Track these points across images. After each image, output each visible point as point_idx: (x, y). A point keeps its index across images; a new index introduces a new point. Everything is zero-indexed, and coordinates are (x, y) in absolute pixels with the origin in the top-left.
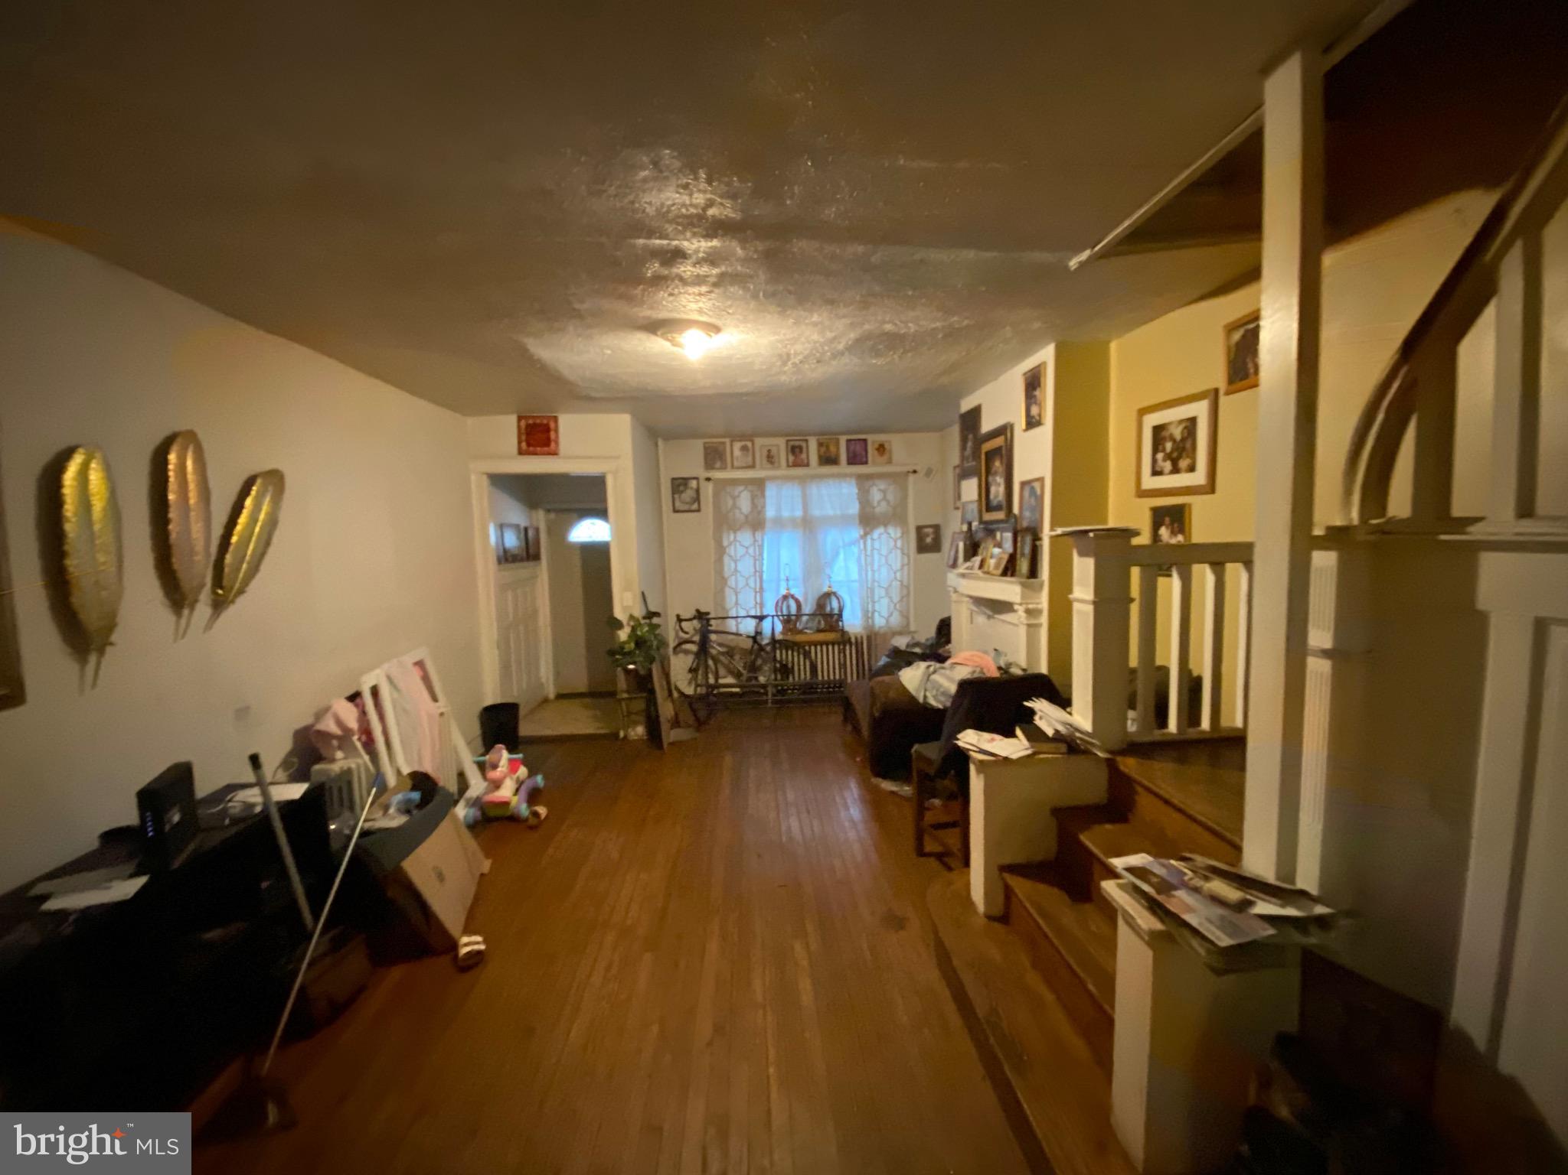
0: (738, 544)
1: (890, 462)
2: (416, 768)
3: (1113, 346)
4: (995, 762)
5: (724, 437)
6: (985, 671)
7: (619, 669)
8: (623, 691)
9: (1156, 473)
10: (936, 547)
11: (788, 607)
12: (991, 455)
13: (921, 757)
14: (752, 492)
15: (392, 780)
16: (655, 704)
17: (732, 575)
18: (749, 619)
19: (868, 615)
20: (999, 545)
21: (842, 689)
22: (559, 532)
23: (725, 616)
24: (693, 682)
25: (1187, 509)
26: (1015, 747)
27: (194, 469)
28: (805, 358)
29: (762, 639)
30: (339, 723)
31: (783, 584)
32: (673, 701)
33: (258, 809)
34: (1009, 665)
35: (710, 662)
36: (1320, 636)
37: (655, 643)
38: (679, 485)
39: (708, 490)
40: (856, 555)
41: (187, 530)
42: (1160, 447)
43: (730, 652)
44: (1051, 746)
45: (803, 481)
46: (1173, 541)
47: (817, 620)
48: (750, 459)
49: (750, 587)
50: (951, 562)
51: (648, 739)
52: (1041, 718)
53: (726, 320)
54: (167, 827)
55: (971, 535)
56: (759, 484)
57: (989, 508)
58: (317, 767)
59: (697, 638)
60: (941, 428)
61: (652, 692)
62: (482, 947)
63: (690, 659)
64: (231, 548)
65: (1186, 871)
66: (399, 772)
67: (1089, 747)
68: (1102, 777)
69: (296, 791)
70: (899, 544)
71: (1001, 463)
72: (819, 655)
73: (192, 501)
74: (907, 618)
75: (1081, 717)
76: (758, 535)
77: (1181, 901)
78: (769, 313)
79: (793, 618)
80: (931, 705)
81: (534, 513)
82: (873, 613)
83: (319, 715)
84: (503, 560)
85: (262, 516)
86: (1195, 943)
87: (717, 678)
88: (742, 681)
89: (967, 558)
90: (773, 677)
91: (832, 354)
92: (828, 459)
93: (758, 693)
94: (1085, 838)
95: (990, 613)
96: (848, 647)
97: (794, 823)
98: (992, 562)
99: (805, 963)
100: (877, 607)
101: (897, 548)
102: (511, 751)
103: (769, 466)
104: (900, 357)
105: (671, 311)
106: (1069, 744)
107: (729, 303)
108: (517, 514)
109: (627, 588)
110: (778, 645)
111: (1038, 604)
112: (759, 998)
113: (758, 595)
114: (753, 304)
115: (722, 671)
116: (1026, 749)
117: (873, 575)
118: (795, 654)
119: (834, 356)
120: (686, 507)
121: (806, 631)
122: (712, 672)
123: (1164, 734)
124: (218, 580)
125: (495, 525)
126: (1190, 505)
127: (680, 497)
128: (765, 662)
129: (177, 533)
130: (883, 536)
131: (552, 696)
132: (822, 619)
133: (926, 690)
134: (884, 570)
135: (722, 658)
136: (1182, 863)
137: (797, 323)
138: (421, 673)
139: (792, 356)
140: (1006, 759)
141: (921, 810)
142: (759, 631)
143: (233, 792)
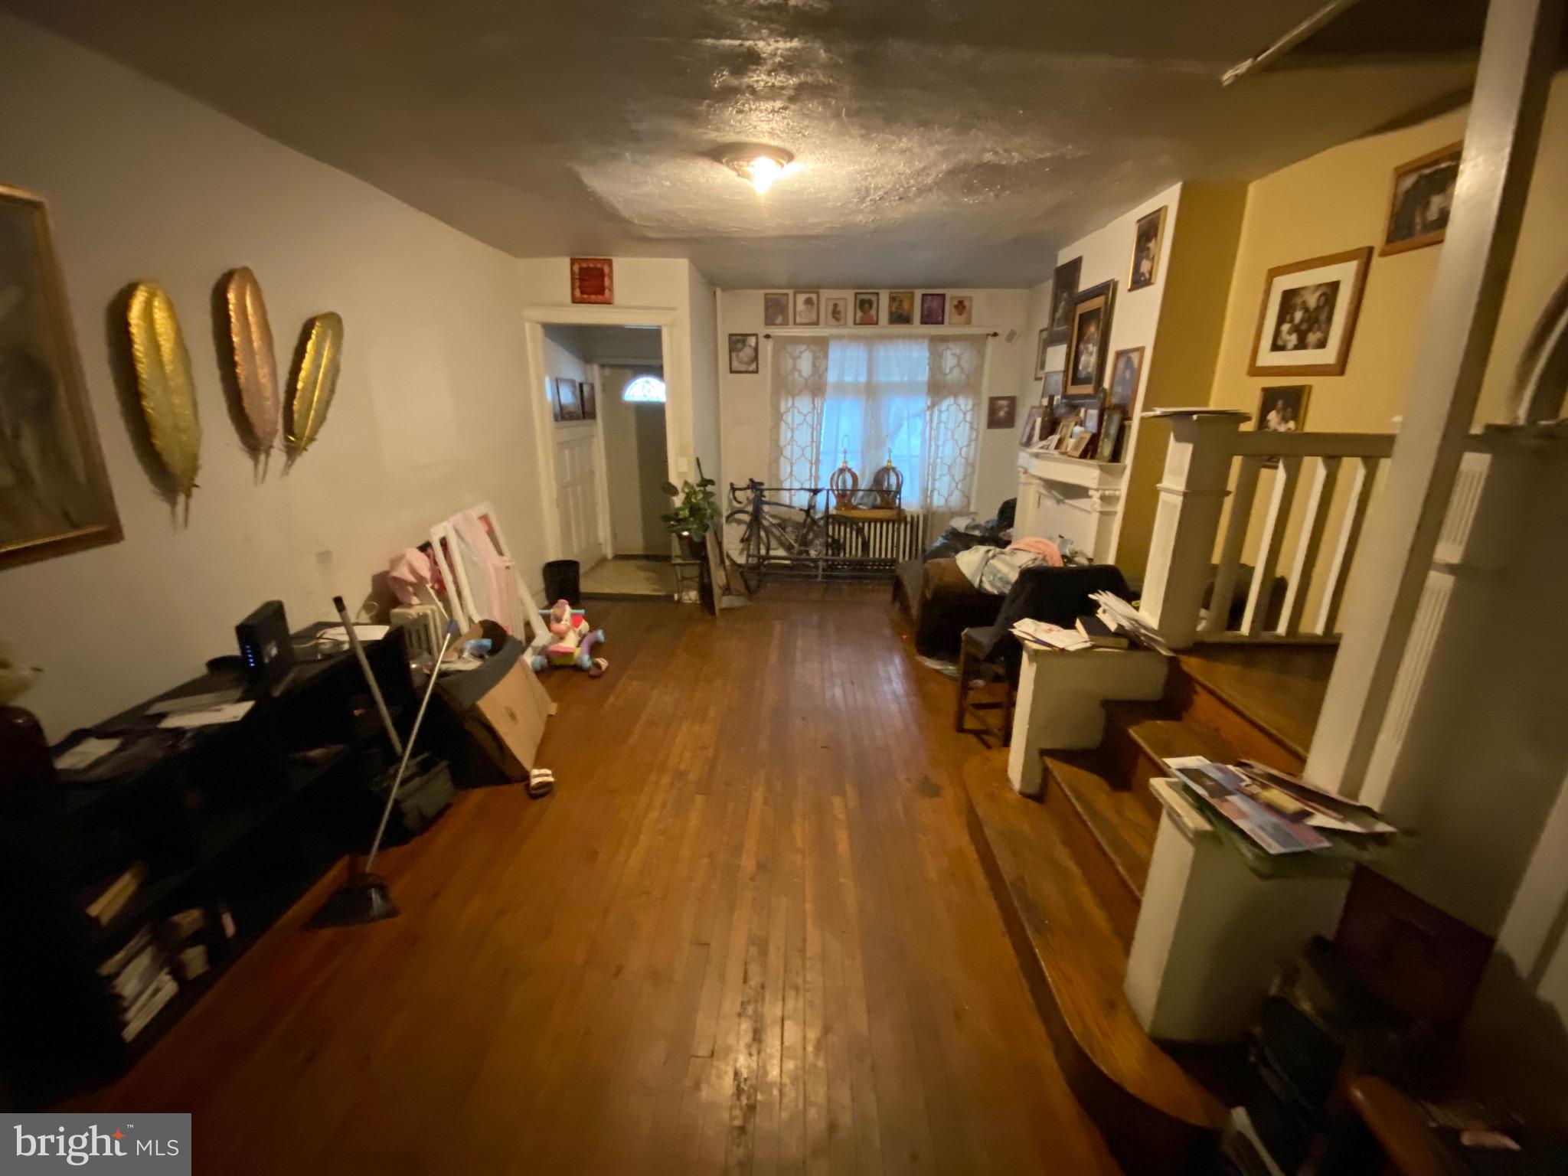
0: (796, 410)
1: (968, 322)
2: (486, 617)
3: (1253, 189)
4: (1050, 651)
5: (788, 287)
6: (1048, 558)
7: (674, 534)
8: (677, 556)
9: (1276, 347)
10: (1009, 421)
11: (844, 482)
12: (1085, 319)
13: (970, 640)
14: (814, 353)
15: (464, 627)
16: (709, 571)
17: (789, 444)
18: (803, 491)
19: (927, 493)
20: (1081, 423)
21: (893, 567)
22: (614, 390)
23: (779, 487)
24: (745, 553)
25: (1306, 391)
26: (1073, 639)
27: (254, 310)
28: (886, 193)
29: (815, 512)
30: (413, 571)
31: (841, 457)
32: (725, 569)
33: (346, 647)
34: (1075, 553)
35: (763, 534)
36: (1449, 550)
37: (709, 511)
38: (737, 341)
39: (767, 349)
40: (920, 428)
41: (254, 374)
42: (1288, 317)
43: (782, 525)
44: (1111, 641)
45: (869, 341)
46: (1282, 429)
47: (872, 497)
48: (814, 317)
49: (806, 458)
50: (1025, 439)
51: (701, 604)
52: (1104, 611)
53: (800, 144)
54: (267, 660)
55: (1052, 409)
56: (821, 345)
57: (1076, 381)
58: (396, 610)
59: (750, 508)
60: (1030, 284)
61: (705, 559)
62: (551, 779)
63: (743, 527)
64: (298, 394)
65: (1244, 777)
66: (471, 620)
67: (1153, 644)
68: (1160, 673)
69: (378, 632)
70: (968, 418)
71: (1097, 328)
72: (872, 532)
73: (255, 344)
74: (968, 498)
75: (1149, 613)
76: (818, 401)
77: (1235, 807)
78: (851, 136)
79: (848, 493)
80: (985, 590)
81: (588, 367)
82: (932, 491)
83: (395, 562)
84: (559, 418)
85: (324, 362)
86: (1244, 848)
87: (768, 549)
88: (792, 553)
89: (1043, 437)
90: (824, 552)
91: (918, 189)
92: (900, 318)
93: (808, 566)
94: (1133, 733)
95: (1061, 497)
96: (902, 526)
97: (838, 692)
98: (1071, 442)
99: (842, 817)
100: (937, 486)
101: (966, 421)
102: (573, 605)
103: (834, 322)
104: (996, 196)
105: (740, 132)
106: (1132, 640)
107: (806, 123)
108: (572, 369)
109: (682, 453)
110: (830, 520)
111: (1116, 490)
112: (799, 843)
113: (814, 466)
114: (833, 124)
115: (774, 543)
116: (1086, 642)
117: (937, 450)
118: (848, 530)
119: (921, 192)
120: (744, 368)
121: (861, 507)
122: (764, 544)
123: (1236, 636)
124: (289, 428)
125: (551, 380)
126: (1310, 387)
127: (737, 356)
128: (816, 537)
129: (245, 377)
130: (951, 407)
131: (610, 555)
132: (878, 496)
133: (982, 575)
134: (949, 445)
135: (774, 530)
136: (1238, 768)
137: (881, 150)
138: (487, 528)
139: (872, 191)
140: (1063, 650)
141: (965, 689)
142: (813, 504)
143: (322, 629)
